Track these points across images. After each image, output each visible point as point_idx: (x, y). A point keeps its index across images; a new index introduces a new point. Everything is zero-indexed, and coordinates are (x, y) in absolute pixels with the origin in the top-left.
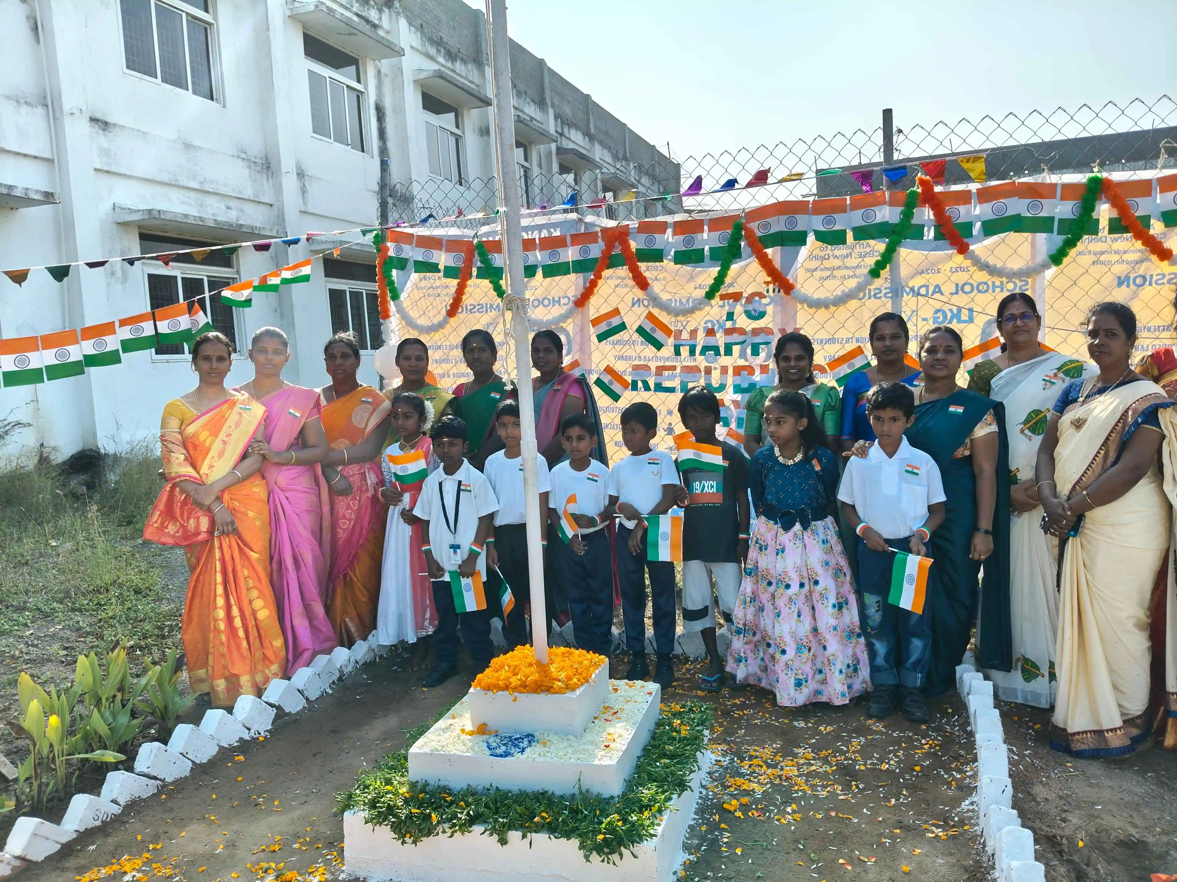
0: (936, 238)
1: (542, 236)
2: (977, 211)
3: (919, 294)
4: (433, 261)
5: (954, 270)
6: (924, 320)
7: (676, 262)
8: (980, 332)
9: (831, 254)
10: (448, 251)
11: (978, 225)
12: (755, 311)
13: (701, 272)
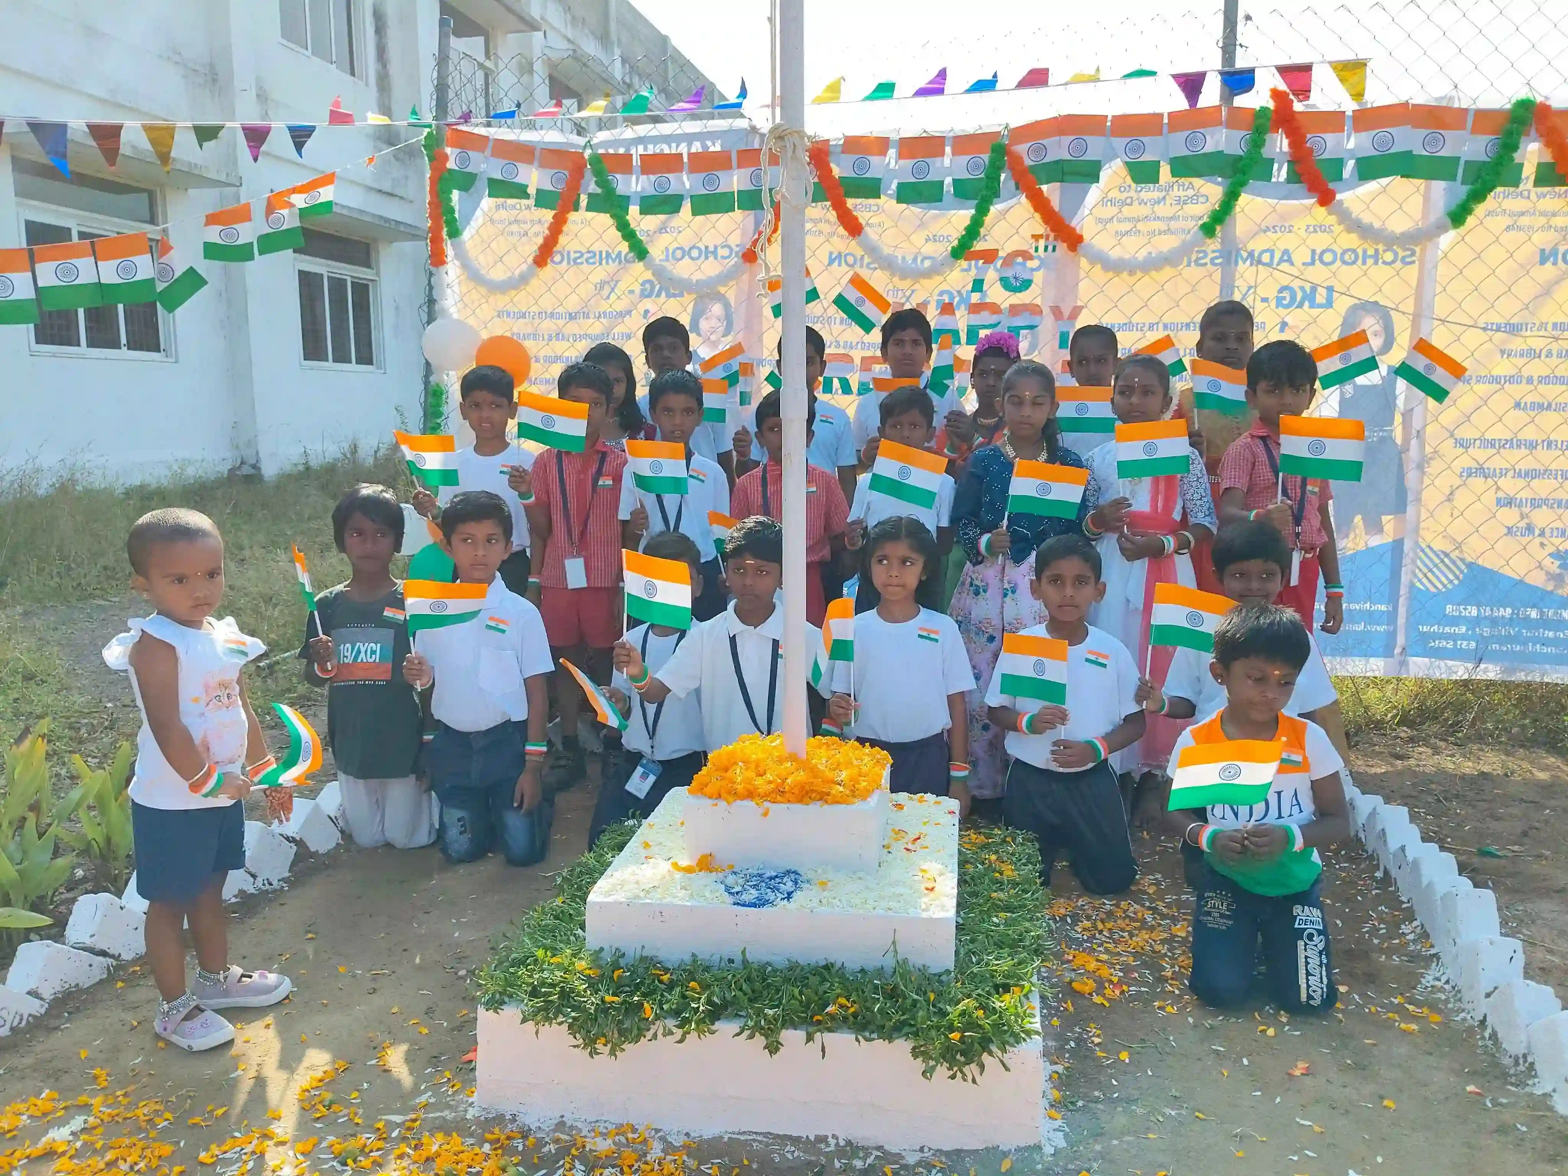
0: (1289, 180)
1: (693, 150)
2: (1351, 145)
3: (1260, 262)
4: (519, 180)
5: (1311, 229)
6: (1264, 300)
7: (899, 201)
8: (1340, 321)
9: (1135, 197)
10: (542, 165)
11: (1351, 164)
12: (1015, 278)
13: (936, 217)
